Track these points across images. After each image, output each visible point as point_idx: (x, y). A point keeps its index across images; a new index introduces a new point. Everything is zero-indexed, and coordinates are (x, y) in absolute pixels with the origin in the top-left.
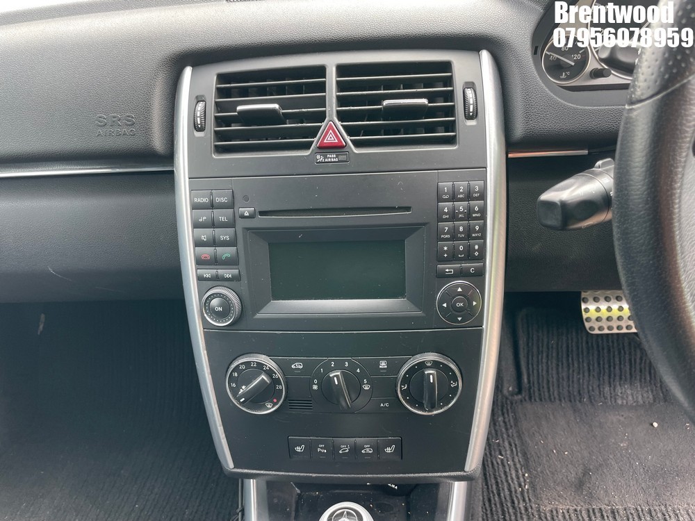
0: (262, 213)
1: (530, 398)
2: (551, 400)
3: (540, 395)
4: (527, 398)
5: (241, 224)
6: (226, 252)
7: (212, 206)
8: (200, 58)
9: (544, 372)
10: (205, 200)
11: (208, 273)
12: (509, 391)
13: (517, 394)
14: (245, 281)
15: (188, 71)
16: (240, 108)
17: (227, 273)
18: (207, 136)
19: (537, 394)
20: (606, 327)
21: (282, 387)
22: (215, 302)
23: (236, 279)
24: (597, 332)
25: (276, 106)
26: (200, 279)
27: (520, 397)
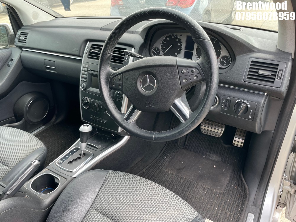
0: (92, 70)
1: (185, 149)
2: (190, 151)
3: (188, 148)
4: (184, 148)
5: (89, 72)
6: (86, 76)
7: (85, 67)
8: (91, 40)
9: (192, 143)
10: (84, 66)
11: (83, 79)
12: (180, 144)
13: (182, 146)
14: (87, 82)
15: (89, 42)
16: (92, 51)
17: (85, 80)
18: (87, 55)
19: (187, 148)
20: (206, 132)
21: (89, 104)
22: (82, 85)
23: (86, 82)
24: (203, 133)
25: (97, 51)
26: (82, 80)
27: (182, 147)
